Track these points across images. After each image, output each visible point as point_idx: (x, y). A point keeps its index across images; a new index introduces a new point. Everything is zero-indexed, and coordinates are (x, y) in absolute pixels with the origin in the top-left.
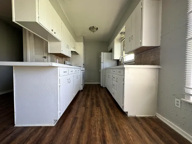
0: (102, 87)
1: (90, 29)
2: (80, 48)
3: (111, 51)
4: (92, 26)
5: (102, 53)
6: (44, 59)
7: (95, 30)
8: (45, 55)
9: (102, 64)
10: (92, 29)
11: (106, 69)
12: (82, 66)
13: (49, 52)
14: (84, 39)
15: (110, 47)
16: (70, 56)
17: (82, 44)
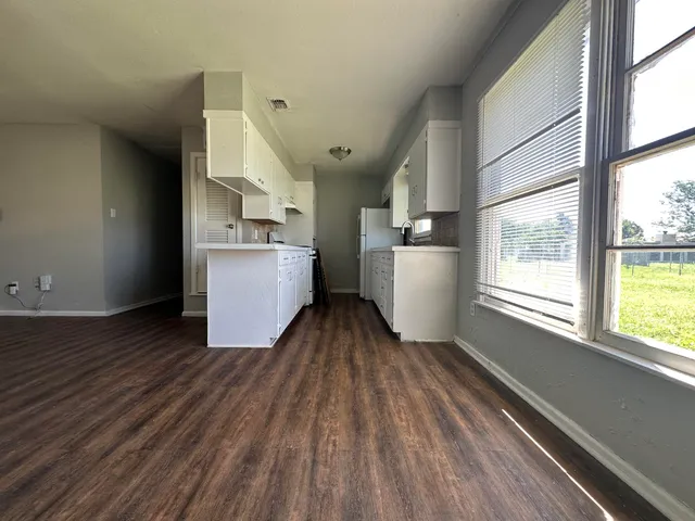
0: (363, 300)
1: (331, 151)
2: (305, 196)
3: (387, 204)
4: (335, 145)
5: (363, 210)
6: (229, 230)
7: (344, 154)
8: (231, 221)
9: (363, 238)
10: (336, 151)
11: (372, 252)
12: (311, 243)
13: (244, 217)
14: (315, 170)
15: (385, 192)
16: (284, 222)
17: (310, 185)
